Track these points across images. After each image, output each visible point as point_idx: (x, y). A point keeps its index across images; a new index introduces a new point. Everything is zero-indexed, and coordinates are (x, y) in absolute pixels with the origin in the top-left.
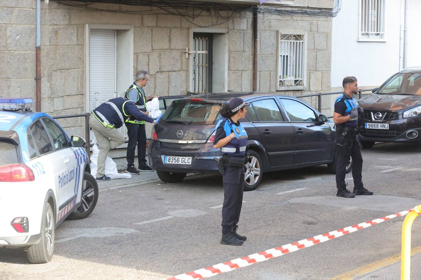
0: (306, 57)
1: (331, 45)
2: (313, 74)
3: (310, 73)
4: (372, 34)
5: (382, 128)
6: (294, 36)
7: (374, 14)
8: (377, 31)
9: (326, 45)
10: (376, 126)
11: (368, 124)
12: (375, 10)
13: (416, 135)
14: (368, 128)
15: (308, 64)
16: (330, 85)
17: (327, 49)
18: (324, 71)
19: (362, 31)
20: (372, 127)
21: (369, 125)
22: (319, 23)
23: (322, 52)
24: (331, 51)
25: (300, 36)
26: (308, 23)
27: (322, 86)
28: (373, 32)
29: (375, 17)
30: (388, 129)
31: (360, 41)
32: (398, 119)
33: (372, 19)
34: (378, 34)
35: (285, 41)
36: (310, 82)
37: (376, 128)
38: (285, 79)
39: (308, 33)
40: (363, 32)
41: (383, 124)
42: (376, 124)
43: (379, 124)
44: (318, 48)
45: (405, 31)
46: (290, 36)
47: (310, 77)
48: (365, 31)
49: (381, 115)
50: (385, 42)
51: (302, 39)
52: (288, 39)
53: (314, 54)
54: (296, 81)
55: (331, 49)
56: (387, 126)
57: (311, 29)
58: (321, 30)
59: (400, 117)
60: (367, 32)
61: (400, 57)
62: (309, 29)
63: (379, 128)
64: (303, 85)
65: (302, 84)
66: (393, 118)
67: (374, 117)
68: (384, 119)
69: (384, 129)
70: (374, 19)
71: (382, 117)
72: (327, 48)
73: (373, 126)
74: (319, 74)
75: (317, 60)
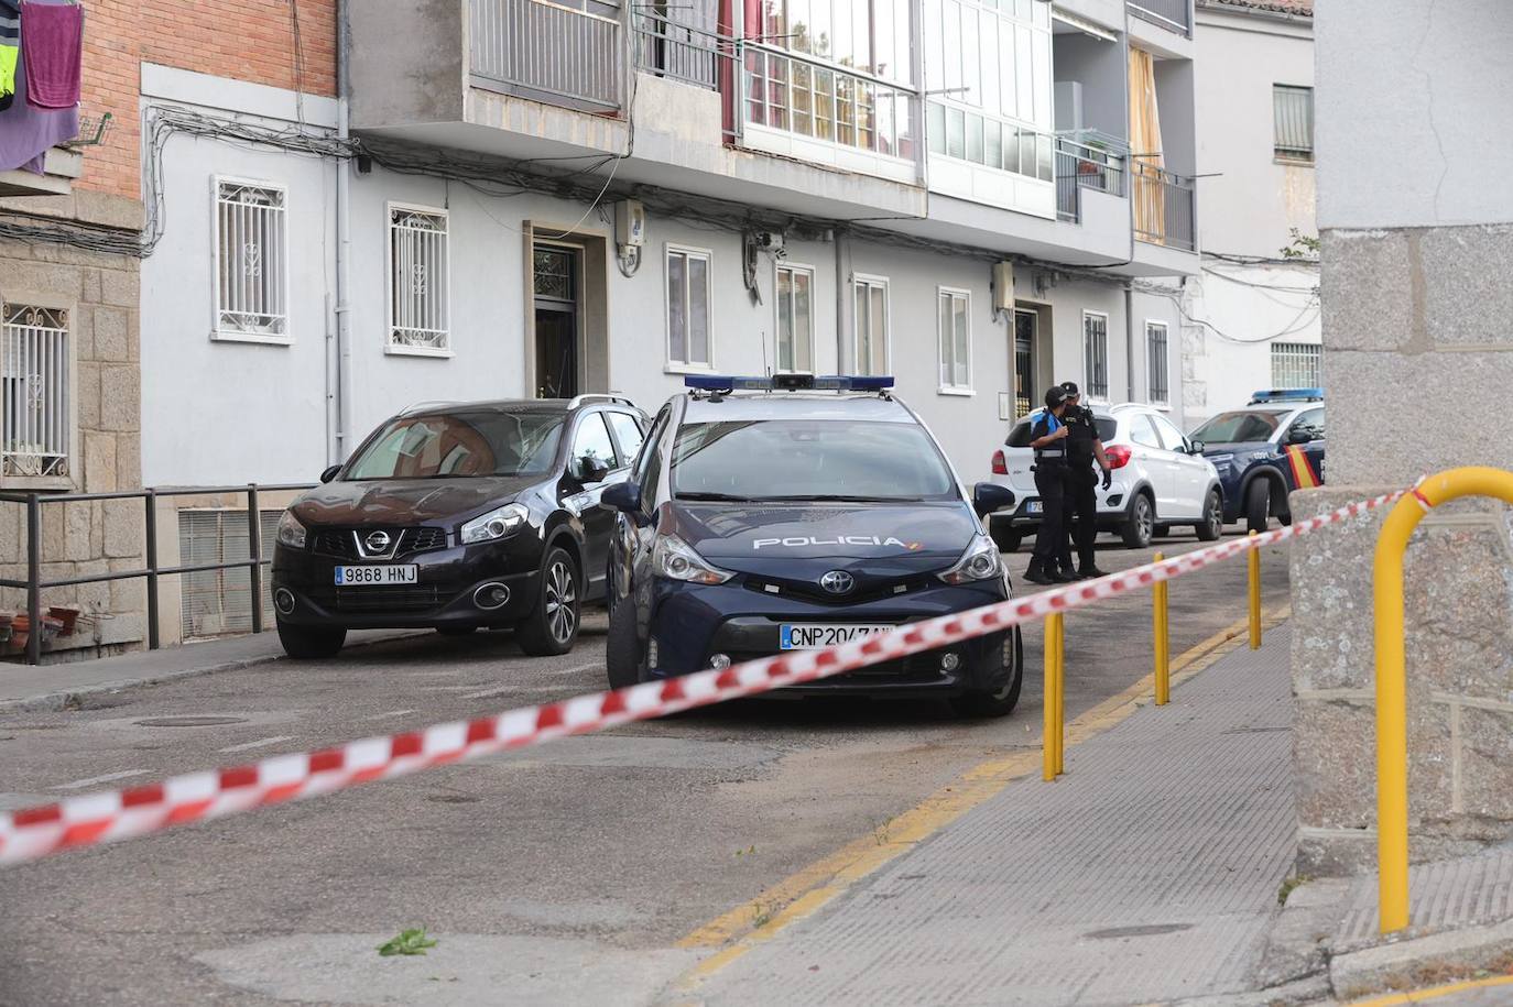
0: (76, 383)
1: (138, 346)
2: (92, 440)
3: (84, 436)
4: (250, 319)
5: (392, 581)
6: (41, 312)
7: (255, 256)
8: (264, 311)
9: (125, 346)
10: (373, 575)
11: (344, 569)
12: (255, 242)
13: (502, 599)
14: (345, 583)
15: (81, 405)
16: (140, 481)
17: (127, 361)
18: (122, 431)
19: (222, 308)
20: (359, 578)
21: (350, 573)
22: (104, 277)
23: (116, 370)
24: (139, 368)
25: (55, 312)
26: (76, 274)
27: (117, 480)
28: (252, 313)
29: (256, 265)
30: (415, 581)
31: (219, 338)
32: (446, 548)
33: (248, 270)
34: (264, 321)
35: (15, 325)
36: (87, 466)
37: (373, 582)
38: (18, 453)
39: (78, 306)
40: (227, 311)
41: (396, 567)
42: (372, 568)
43: (384, 569)
44: (105, 358)
45: (338, 313)
46: (29, 310)
47: (84, 451)
48: (231, 309)
49: (386, 540)
50: (287, 346)
51: (62, 325)
52: (22, 320)
53: (94, 374)
54: (46, 462)
55: (139, 362)
56: (409, 574)
57: (83, 295)
58: (111, 298)
59: (451, 540)
60: (235, 312)
61: (328, 397)
62: (78, 292)
63: (385, 580)
64: (68, 475)
65: (65, 471)
66: (429, 547)
67: (365, 548)
68: (399, 551)
69: (401, 581)
70: (256, 272)
71: (390, 546)
72: (128, 357)
73: (363, 575)
74: (109, 439)
75: (104, 394)
